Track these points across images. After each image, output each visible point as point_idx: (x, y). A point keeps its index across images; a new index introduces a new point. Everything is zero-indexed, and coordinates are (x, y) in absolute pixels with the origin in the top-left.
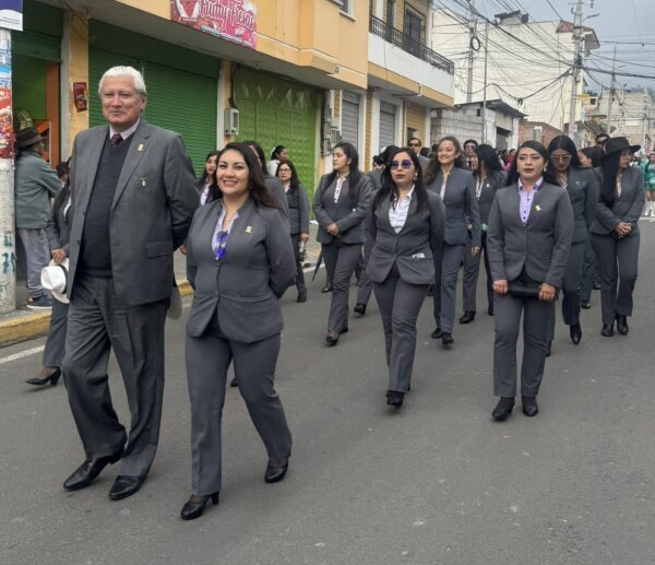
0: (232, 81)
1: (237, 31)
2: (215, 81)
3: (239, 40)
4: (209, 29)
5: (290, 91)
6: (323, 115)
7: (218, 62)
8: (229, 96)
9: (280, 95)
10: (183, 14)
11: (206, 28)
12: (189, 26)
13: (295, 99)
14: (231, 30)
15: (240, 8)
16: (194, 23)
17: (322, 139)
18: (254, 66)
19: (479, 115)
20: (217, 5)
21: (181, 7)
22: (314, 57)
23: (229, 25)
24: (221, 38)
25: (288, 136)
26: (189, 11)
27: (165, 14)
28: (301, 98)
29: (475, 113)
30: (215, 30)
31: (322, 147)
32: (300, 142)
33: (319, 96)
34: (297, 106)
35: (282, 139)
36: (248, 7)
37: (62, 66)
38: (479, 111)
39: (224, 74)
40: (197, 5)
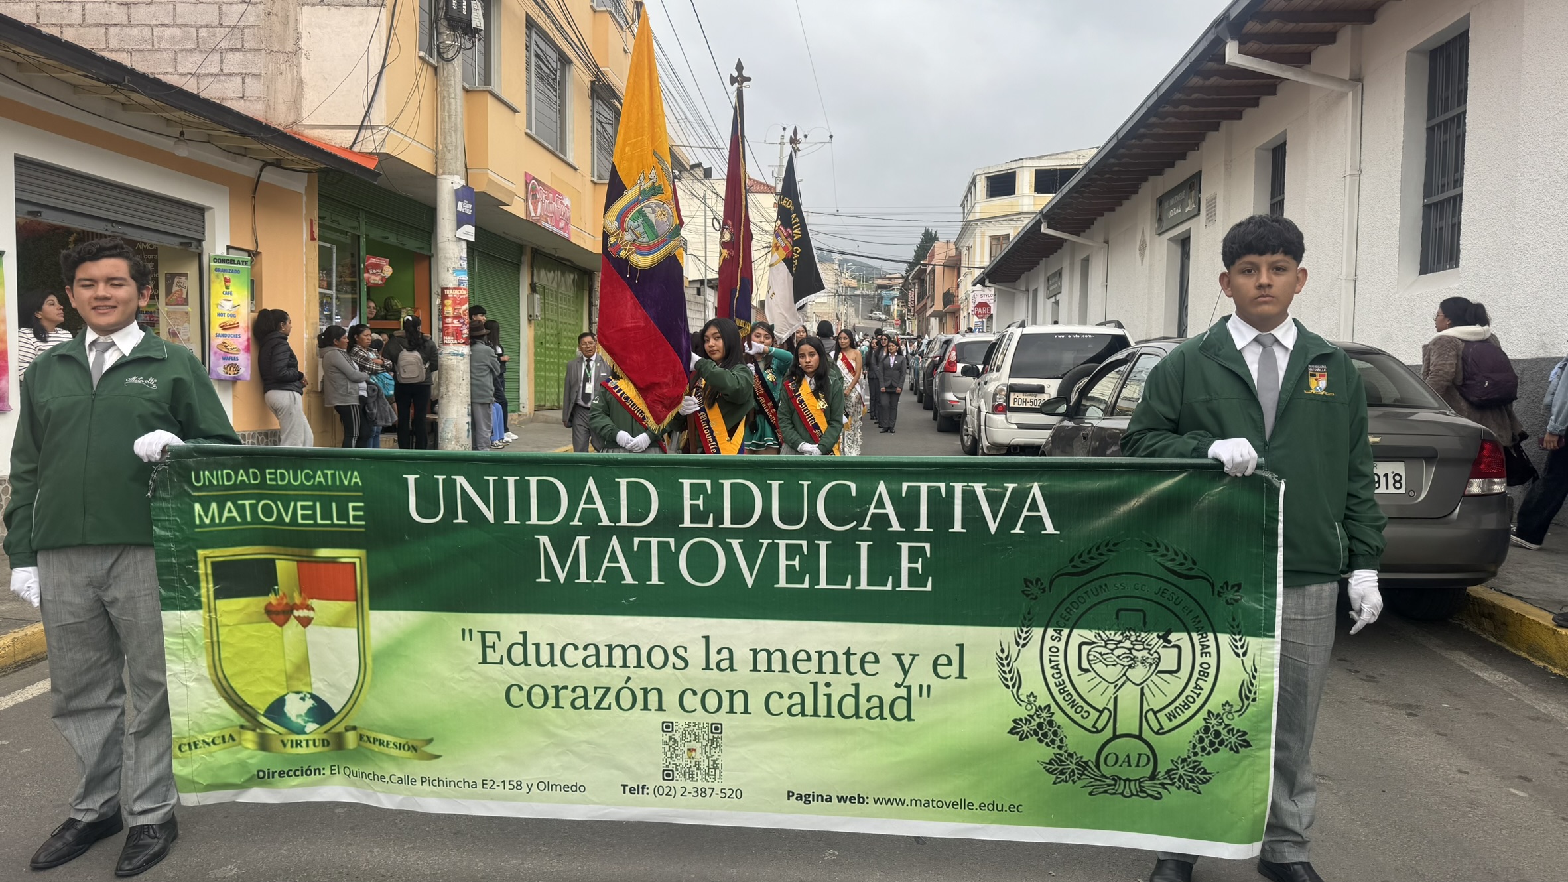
0: (532, 267)
1: (561, 225)
2: (517, 266)
3: (561, 232)
4: (545, 224)
5: (566, 274)
6: (590, 297)
7: (521, 248)
8: (530, 282)
9: (560, 280)
12: (535, 224)
14: (557, 225)
15: (562, 203)
16: (538, 221)
21: (531, 207)
23: (556, 219)
24: (552, 232)
26: (535, 211)
27: (522, 215)
30: (549, 226)
33: (586, 278)
34: (569, 288)
36: (567, 202)
37: (432, 259)
39: (526, 259)
40: (540, 204)
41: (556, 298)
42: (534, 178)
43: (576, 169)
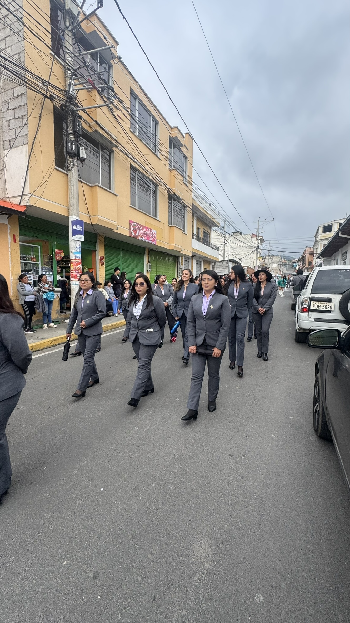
0: (149, 255)
1: (150, 239)
2: (143, 255)
3: (151, 242)
5: (167, 257)
6: (178, 265)
7: (144, 249)
8: (148, 259)
9: (164, 259)
10: (133, 234)
11: (140, 238)
12: (135, 238)
13: (169, 260)
14: (148, 239)
15: (151, 232)
16: (137, 237)
17: (178, 272)
18: (156, 250)
19: (227, 264)
20: (144, 231)
21: (133, 232)
22: (175, 246)
23: (147, 237)
24: (145, 241)
25: (167, 272)
26: (135, 233)
27: (128, 235)
28: (171, 260)
29: (226, 263)
30: (143, 239)
31: (178, 275)
32: (171, 273)
33: (176, 259)
34: (169, 262)
35: (165, 272)
36: (154, 231)
37: (96, 252)
38: (227, 262)
39: (146, 252)
40: (138, 232)
41: (163, 265)
42: (134, 222)
43: (160, 221)
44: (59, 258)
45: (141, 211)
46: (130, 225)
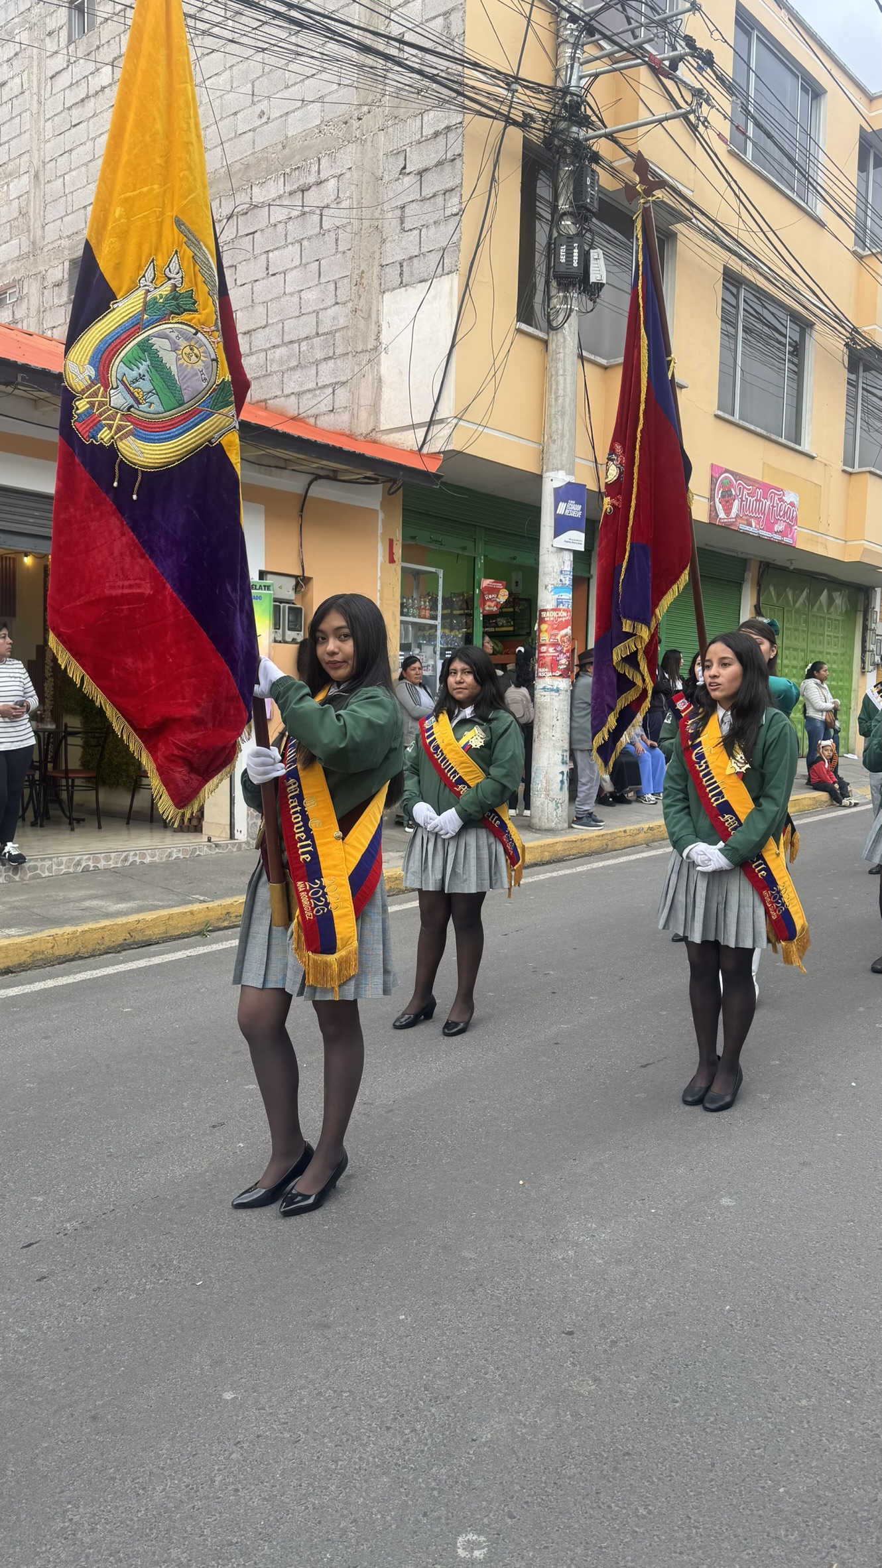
0: (759, 585)
1: (777, 528)
2: (739, 585)
3: (777, 537)
4: (747, 528)
5: (825, 592)
6: (865, 620)
7: (745, 564)
8: (755, 602)
9: (813, 599)
10: (722, 515)
11: (744, 527)
12: (726, 528)
13: (831, 601)
14: (769, 528)
15: (781, 500)
16: (732, 523)
17: (864, 651)
18: (787, 564)
20: (756, 500)
21: (719, 507)
22: (865, 550)
23: (768, 520)
24: (759, 537)
25: (820, 648)
26: (728, 511)
27: (704, 518)
28: (839, 600)
30: (753, 529)
31: (863, 662)
32: (835, 654)
33: (862, 597)
34: (832, 609)
36: (790, 497)
39: (750, 576)
40: (736, 503)
41: (806, 622)
42: (727, 471)
43: (813, 458)
44: (491, 607)
45: (752, 427)
46: (713, 481)
